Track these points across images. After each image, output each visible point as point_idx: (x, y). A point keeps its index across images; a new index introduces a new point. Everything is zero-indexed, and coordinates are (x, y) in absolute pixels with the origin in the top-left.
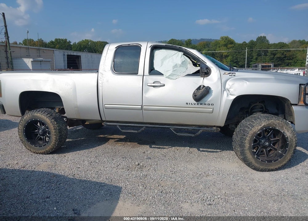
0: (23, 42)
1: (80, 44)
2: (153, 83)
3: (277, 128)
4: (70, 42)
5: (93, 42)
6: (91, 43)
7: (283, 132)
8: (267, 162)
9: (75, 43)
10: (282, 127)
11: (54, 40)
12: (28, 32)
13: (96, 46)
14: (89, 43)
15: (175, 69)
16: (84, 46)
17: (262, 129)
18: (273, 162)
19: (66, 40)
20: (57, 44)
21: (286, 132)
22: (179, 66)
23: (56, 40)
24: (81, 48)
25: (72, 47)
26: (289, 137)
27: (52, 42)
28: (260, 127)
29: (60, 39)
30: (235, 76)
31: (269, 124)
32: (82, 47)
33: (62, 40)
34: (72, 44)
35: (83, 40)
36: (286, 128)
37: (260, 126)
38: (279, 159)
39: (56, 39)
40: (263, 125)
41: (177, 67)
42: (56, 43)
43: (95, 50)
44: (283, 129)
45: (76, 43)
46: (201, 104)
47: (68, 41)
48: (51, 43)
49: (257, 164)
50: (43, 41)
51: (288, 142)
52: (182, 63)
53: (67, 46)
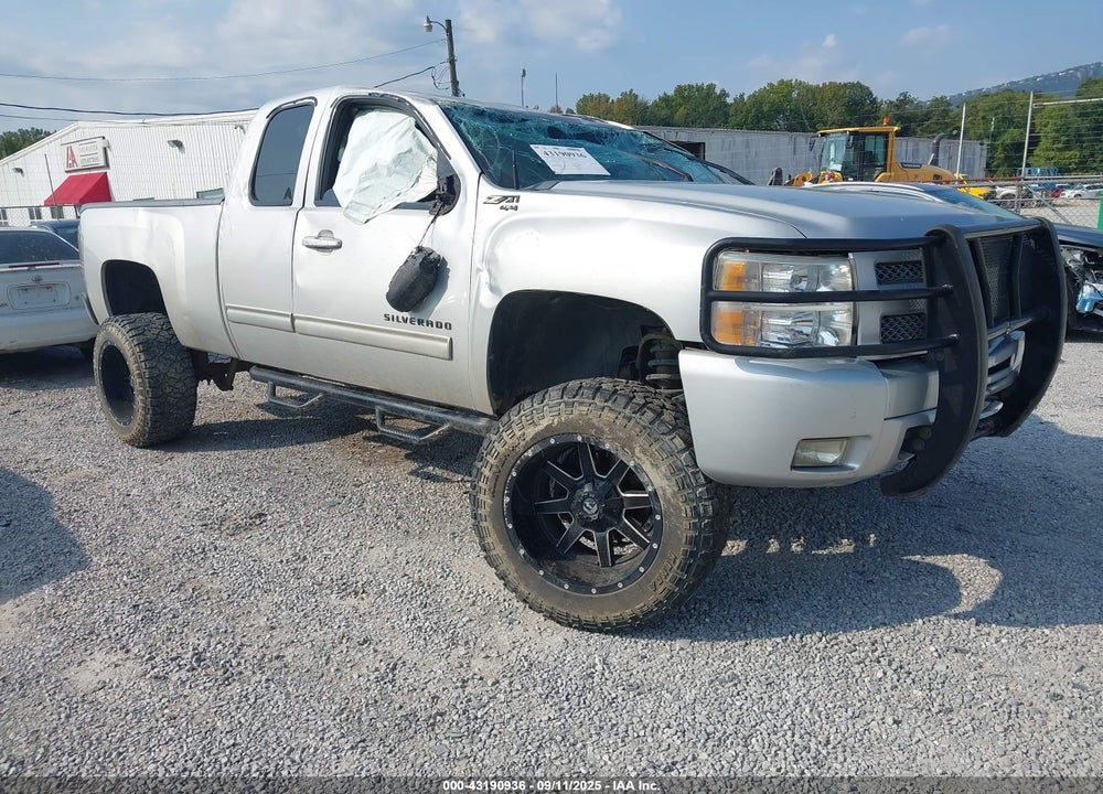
0: (578, 105)
1: (757, 99)
2: (319, 237)
3: (607, 446)
4: (724, 94)
5: (809, 89)
6: (798, 94)
7: (635, 467)
8: (567, 587)
9: (742, 96)
10: (627, 444)
11: (671, 92)
12: (524, 75)
13: (815, 105)
14: (794, 95)
15: (366, 184)
16: (773, 104)
17: (540, 439)
18: (594, 591)
19: (711, 87)
20: (681, 105)
21: (647, 467)
22: (385, 172)
23: (680, 90)
24: (762, 112)
25: (731, 112)
26: (660, 493)
27: (665, 99)
28: (531, 432)
29: (691, 87)
30: (516, 208)
31: (567, 423)
32: (765, 109)
33: (698, 90)
34: (730, 100)
35: (771, 85)
36: (644, 451)
37: (532, 427)
38: (620, 585)
39: (680, 86)
40: (544, 423)
41: (378, 176)
42: (679, 100)
43: (811, 119)
44: (633, 453)
45: (745, 97)
46: (420, 322)
47: (718, 91)
48: (664, 105)
49: (527, 585)
50: (636, 96)
51: (658, 517)
52: (394, 161)
53: (715, 109)
